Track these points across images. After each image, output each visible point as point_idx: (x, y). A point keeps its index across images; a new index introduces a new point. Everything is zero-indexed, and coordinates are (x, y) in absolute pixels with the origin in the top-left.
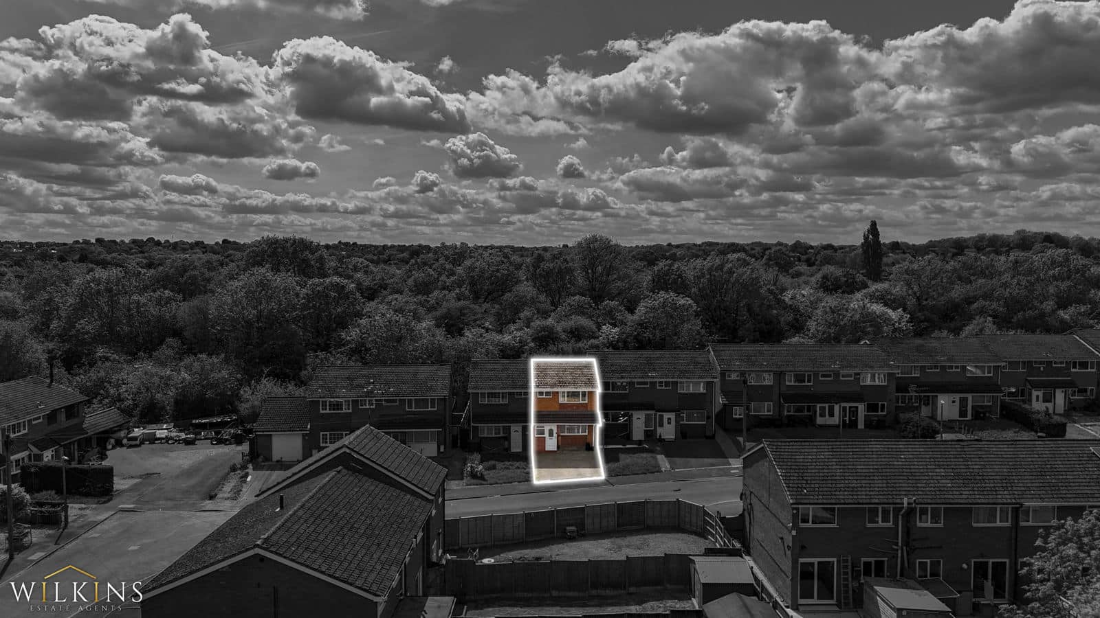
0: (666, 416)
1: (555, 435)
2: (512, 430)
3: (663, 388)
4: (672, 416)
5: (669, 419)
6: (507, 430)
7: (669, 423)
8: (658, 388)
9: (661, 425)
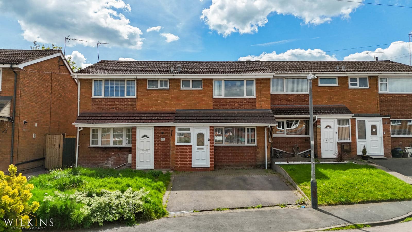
0: (369, 122)
1: (207, 143)
2: (139, 134)
3: (358, 87)
4: (378, 122)
5: (374, 127)
6: (132, 133)
7: (374, 133)
8: (350, 87)
9: (363, 136)
